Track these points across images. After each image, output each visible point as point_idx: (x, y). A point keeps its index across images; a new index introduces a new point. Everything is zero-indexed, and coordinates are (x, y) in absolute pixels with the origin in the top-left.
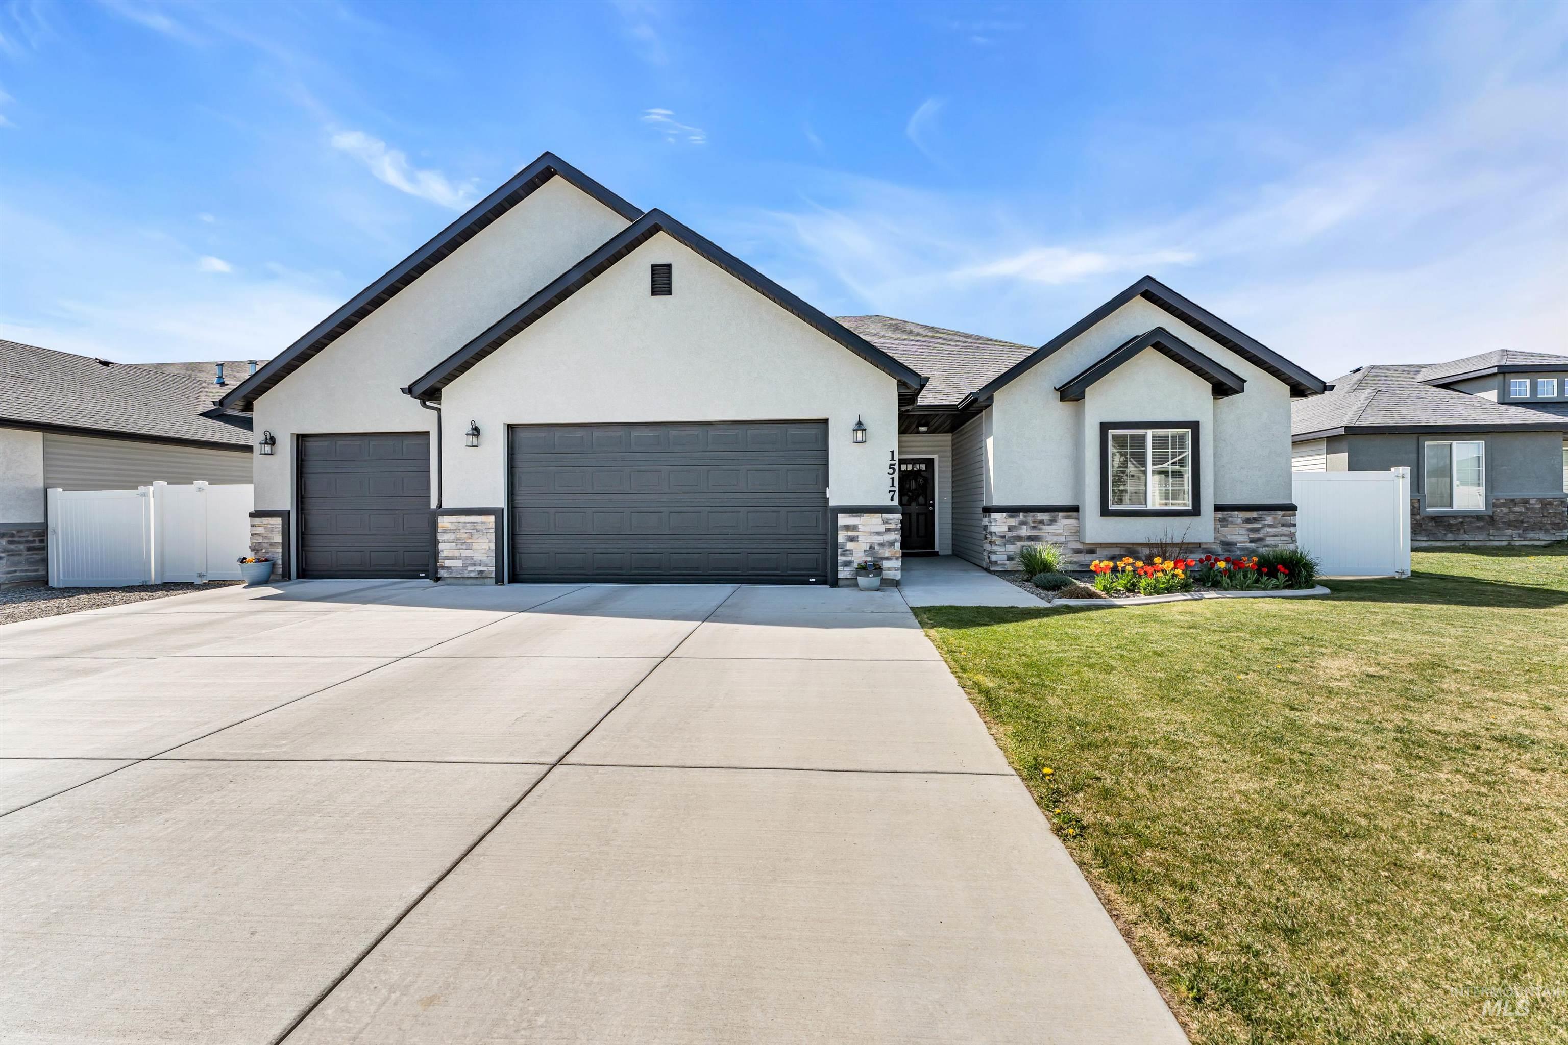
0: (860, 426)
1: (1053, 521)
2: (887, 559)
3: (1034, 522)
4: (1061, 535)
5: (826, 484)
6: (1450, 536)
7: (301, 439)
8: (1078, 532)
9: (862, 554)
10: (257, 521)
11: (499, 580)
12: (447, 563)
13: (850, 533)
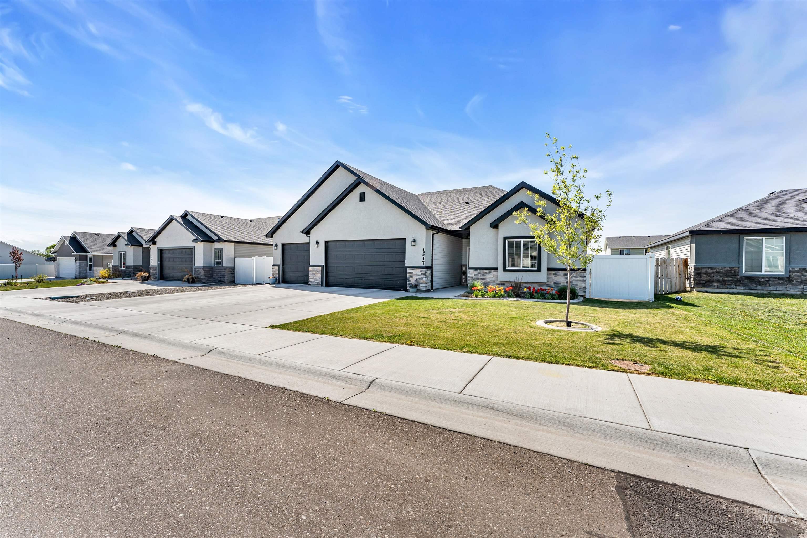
0: (414, 241)
1: (490, 273)
2: (421, 283)
3: (483, 273)
4: (492, 278)
5: (404, 258)
6: (759, 287)
7: (283, 245)
8: (497, 277)
9: (414, 281)
10: (274, 267)
11: (322, 285)
12: (311, 280)
13: (411, 275)
